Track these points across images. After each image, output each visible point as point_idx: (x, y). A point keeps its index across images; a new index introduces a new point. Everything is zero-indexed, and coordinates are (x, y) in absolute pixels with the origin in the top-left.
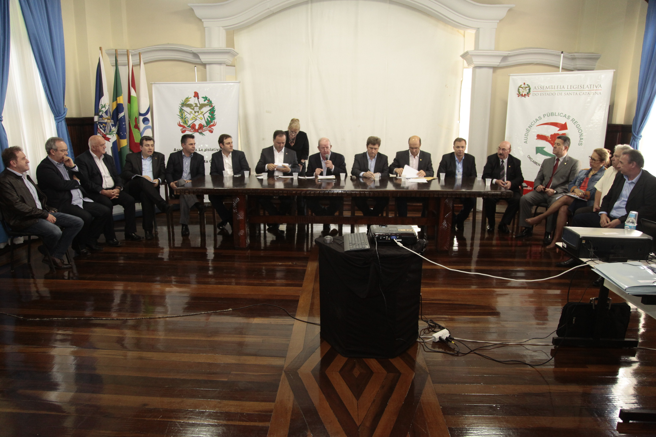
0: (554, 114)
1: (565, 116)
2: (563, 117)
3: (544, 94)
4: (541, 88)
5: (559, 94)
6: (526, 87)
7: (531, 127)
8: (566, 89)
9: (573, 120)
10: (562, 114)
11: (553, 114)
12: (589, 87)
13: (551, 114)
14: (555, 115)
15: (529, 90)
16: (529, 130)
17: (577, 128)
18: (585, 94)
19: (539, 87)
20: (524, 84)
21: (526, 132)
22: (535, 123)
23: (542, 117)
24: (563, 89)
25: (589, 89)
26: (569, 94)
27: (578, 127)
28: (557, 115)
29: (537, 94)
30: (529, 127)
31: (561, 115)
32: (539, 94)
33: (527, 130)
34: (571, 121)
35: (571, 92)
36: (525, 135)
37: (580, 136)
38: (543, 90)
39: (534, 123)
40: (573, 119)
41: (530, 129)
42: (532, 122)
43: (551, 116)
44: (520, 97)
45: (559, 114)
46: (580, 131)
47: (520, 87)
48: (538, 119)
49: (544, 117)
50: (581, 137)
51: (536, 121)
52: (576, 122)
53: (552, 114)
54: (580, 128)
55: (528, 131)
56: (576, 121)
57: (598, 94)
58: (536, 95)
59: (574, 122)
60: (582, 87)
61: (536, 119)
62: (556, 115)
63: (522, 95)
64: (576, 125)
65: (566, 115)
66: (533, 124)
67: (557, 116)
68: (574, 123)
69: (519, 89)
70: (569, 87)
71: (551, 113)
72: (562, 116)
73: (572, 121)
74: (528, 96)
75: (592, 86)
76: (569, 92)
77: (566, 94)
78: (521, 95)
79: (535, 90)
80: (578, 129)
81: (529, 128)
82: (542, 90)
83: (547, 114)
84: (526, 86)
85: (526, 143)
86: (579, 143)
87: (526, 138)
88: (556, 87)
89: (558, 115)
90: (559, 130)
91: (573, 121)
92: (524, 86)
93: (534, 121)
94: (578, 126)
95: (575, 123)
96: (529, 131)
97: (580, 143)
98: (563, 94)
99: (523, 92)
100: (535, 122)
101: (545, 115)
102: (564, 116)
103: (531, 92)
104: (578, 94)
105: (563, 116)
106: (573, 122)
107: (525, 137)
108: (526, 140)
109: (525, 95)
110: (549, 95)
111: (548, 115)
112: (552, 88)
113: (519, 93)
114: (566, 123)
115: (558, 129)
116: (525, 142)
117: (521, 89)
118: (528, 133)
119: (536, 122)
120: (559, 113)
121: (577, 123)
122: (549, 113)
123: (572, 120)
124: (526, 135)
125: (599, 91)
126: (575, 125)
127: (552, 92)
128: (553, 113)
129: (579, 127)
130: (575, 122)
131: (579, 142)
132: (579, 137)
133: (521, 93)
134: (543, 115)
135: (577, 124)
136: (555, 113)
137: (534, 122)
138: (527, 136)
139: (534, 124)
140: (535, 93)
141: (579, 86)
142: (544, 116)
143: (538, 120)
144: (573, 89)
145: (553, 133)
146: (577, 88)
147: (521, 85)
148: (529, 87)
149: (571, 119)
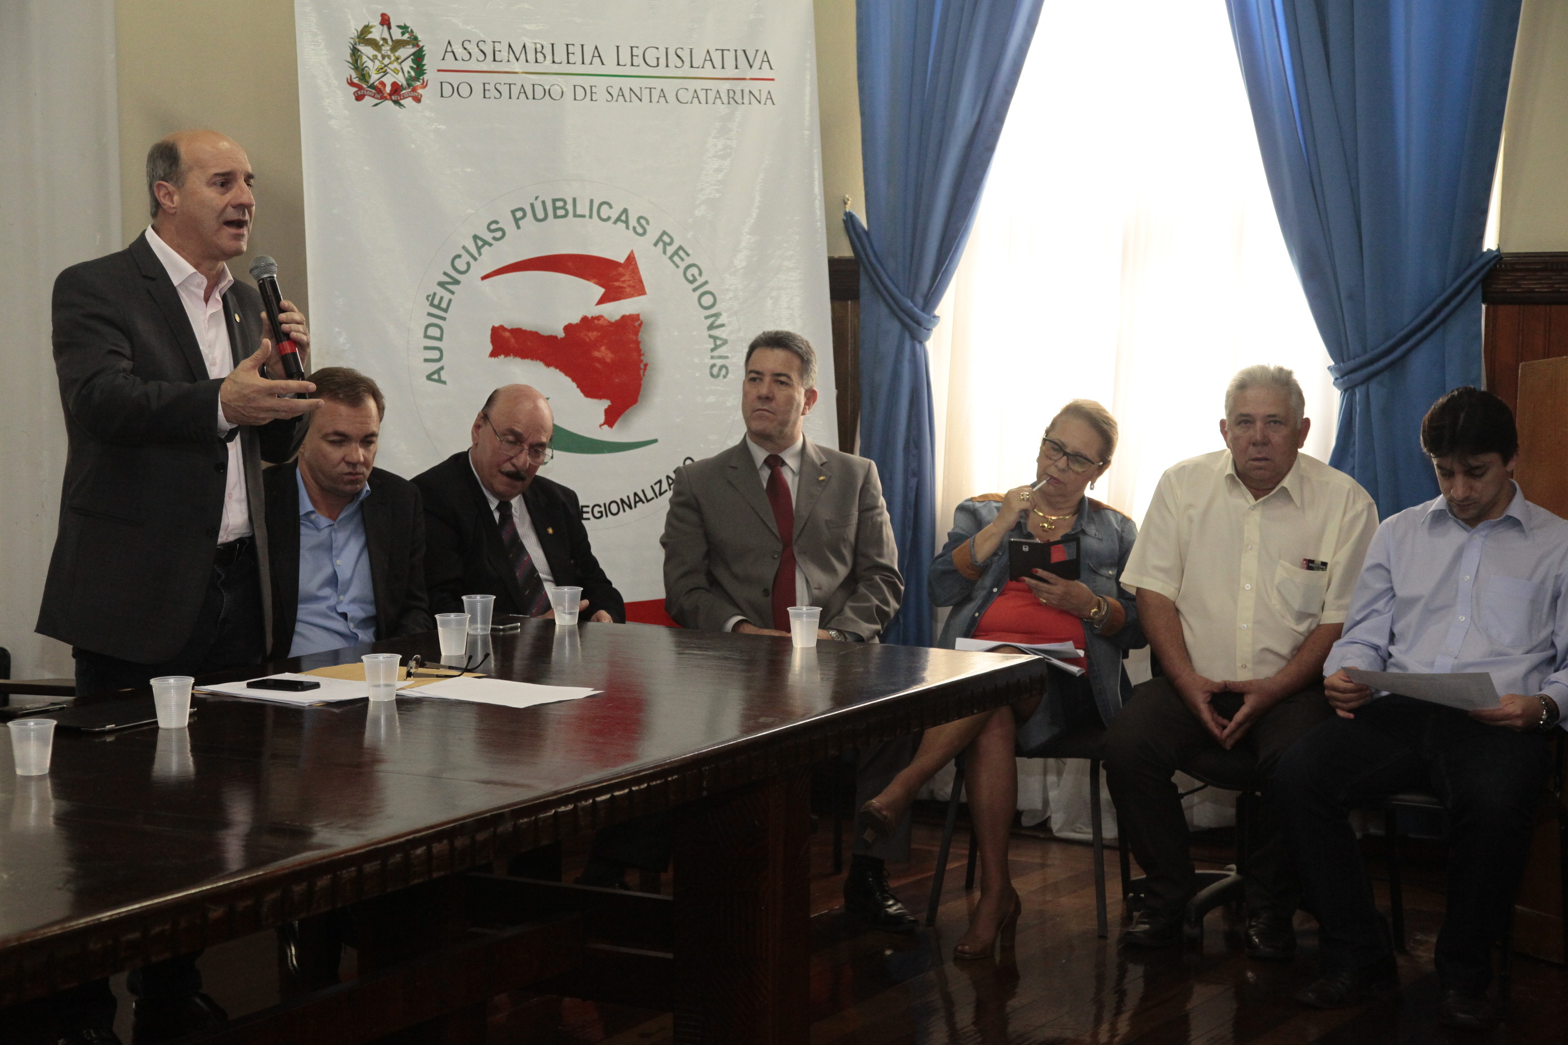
0: (570, 207)
1: (623, 218)
2: (615, 223)
3: (504, 90)
4: (481, 57)
5: (580, 92)
6: (397, 45)
7: (457, 282)
8: (611, 67)
9: (663, 240)
10: (611, 207)
11: (563, 208)
12: (717, 57)
13: (555, 208)
14: (575, 215)
15: (418, 58)
16: (444, 305)
17: (691, 282)
18: (702, 95)
19: (475, 51)
20: (385, 21)
21: (430, 314)
22: (475, 259)
23: (507, 223)
24: (597, 67)
25: (719, 73)
26: (628, 99)
27: (695, 280)
28: (587, 214)
29: (464, 90)
30: (441, 284)
31: (605, 211)
32: (478, 89)
33: (432, 305)
34: (656, 244)
35: (636, 84)
36: (426, 336)
37: (711, 327)
38: (494, 66)
39: (472, 261)
40: (664, 233)
41: (447, 296)
42: (459, 256)
43: (556, 216)
44: (369, 101)
45: (597, 209)
46: (707, 300)
47: (363, 36)
48: (488, 237)
49: (518, 227)
50: (714, 332)
51: (479, 249)
52: (681, 253)
53: (559, 209)
54: (706, 283)
55: (438, 308)
56: (680, 248)
57: (763, 102)
58: (456, 90)
59: (671, 250)
60: (685, 55)
61: (476, 237)
62: (578, 212)
63: (378, 91)
64: (683, 265)
65: (625, 211)
66: (460, 264)
67: (583, 216)
68: (671, 258)
69: (355, 52)
70: (625, 58)
71: (554, 201)
72: (609, 218)
73: (661, 244)
74: (418, 100)
75: (729, 57)
76: (626, 84)
77: (615, 92)
78: (372, 86)
79: (450, 63)
80: (695, 290)
81: (441, 292)
82: (488, 65)
83: (532, 205)
84: (397, 34)
85: (439, 381)
86: (713, 366)
87: (436, 355)
88: (561, 55)
89: (591, 216)
90: (602, 301)
91: (665, 244)
92: (388, 37)
93: (464, 247)
94: (694, 271)
95: (676, 259)
96: (446, 310)
97: (719, 362)
98: (601, 95)
99: (383, 71)
100: (474, 250)
101: (519, 214)
102: (618, 219)
103: (431, 75)
104: (671, 96)
105: (614, 217)
106: (665, 252)
107: (426, 348)
108: (435, 366)
109: (396, 89)
110: (530, 95)
111: (541, 215)
112: (540, 57)
113: (363, 76)
114: (631, 259)
115: (600, 291)
116: (429, 377)
117: (367, 50)
118: (444, 319)
119: (476, 254)
120: (592, 201)
121: (688, 255)
122: (543, 203)
123: (660, 239)
124: (434, 332)
125: (765, 86)
126: (678, 267)
127: (547, 81)
128: (565, 202)
129: (700, 281)
130: (676, 253)
131: (712, 357)
132: (706, 333)
133: (374, 78)
134: (513, 212)
135: (688, 261)
136: (574, 200)
137: (466, 257)
138: (440, 339)
139: (468, 264)
140: (455, 78)
141: (671, 52)
142: (517, 221)
143: (486, 243)
144: (644, 70)
145: (576, 320)
146: (662, 61)
147: (367, 29)
148: (418, 45)
149: (653, 234)
